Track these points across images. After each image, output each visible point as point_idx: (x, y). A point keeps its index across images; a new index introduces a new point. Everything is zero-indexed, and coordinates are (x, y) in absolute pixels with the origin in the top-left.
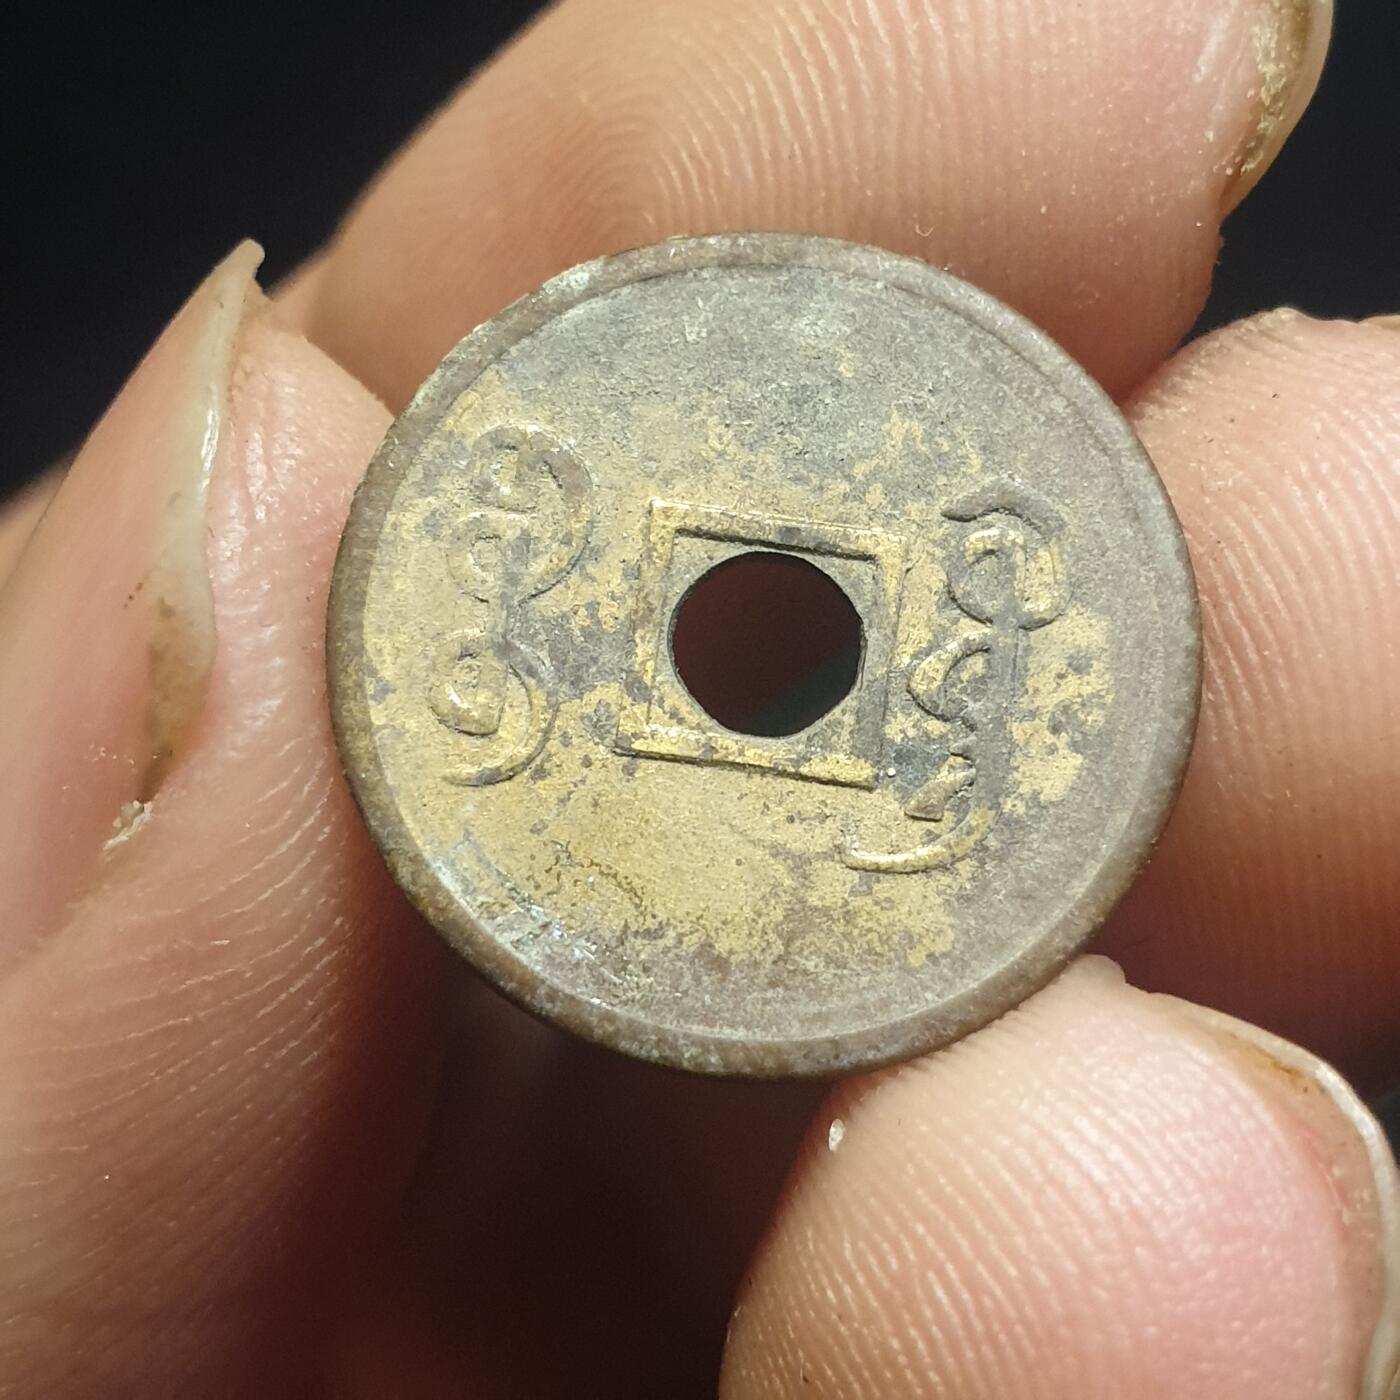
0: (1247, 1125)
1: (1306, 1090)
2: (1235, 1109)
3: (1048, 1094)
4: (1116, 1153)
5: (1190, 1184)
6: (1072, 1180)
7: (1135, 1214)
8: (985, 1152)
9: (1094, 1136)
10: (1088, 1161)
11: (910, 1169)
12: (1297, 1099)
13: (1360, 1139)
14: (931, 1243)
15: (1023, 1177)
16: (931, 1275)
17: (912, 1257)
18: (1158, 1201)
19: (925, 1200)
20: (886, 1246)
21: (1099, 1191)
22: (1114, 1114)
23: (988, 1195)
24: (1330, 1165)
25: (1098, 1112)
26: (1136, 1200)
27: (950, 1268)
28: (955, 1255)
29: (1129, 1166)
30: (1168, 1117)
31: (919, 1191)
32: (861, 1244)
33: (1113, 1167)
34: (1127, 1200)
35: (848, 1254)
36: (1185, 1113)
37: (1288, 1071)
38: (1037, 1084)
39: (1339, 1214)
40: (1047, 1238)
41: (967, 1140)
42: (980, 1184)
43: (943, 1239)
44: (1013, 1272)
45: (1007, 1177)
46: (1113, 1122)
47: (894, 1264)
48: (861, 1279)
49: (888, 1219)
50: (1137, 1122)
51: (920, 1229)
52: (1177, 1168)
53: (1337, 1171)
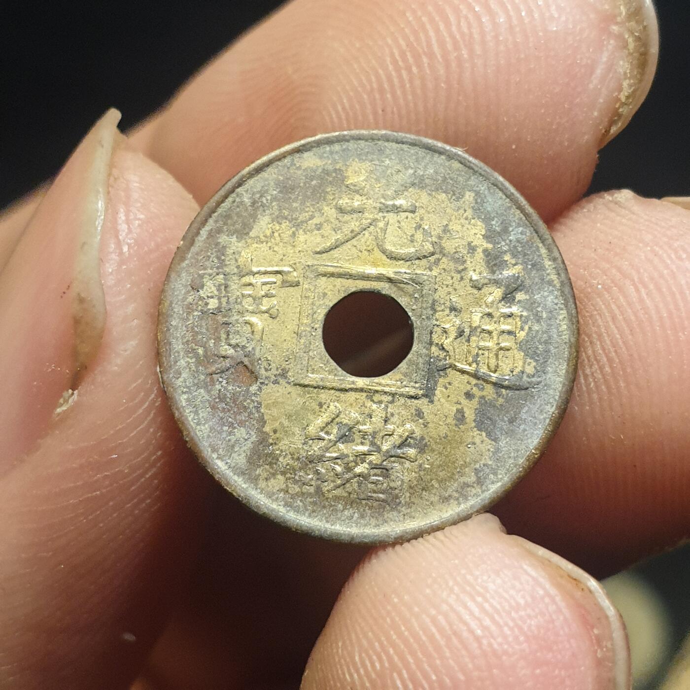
0: (552, 608)
1: (583, 589)
2: (547, 600)
3: (456, 589)
4: (487, 622)
5: (522, 638)
6: (465, 634)
7: (494, 652)
8: (424, 616)
9: (476, 611)
10: (473, 625)
11: (388, 620)
12: (578, 594)
13: (607, 617)
14: (396, 658)
15: (441, 630)
16: (395, 675)
17: (387, 665)
18: (506, 647)
19: (394, 637)
20: (375, 657)
21: (478, 639)
22: (487, 601)
23: (424, 638)
24: (593, 627)
25: (479, 599)
26: (496, 646)
27: (404, 672)
28: (407, 665)
29: (493, 628)
30: (513, 603)
31: (392, 633)
32: (363, 655)
33: (485, 628)
34: (490, 645)
35: (357, 658)
36: (522, 602)
37: (575, 579)
38: (451, 583)
39: (596, 652)
40: (451, 662)
41: (416, 609)
42: (421, 633)
43: (402, 659)
44: (434, 678)
45: (434, 630)
46: (486, 605)
47: (378, 665)
48: (362, 671)
49: (377, 644)
50: (498, 607)
51: (391, 651)
52: (516, 630)
53: (596, 631)
